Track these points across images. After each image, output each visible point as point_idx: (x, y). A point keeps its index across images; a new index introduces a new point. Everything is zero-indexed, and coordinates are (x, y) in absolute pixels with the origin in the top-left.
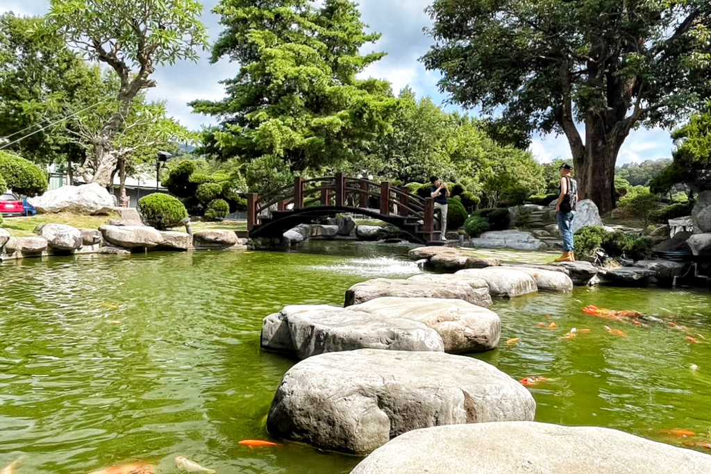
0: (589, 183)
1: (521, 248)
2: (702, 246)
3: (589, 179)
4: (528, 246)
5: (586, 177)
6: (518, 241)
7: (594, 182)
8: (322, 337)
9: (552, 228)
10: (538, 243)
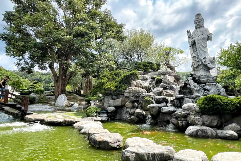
0: (60, 88)
1: (47, 111)
2: (112, 110)
3: (60, 87)
4: (50, 110)
5: (59, 86)
6: (46, 109)
7: (62, 88)
8: (153, 155)
9: (52, 103)
10: (53, 109)
